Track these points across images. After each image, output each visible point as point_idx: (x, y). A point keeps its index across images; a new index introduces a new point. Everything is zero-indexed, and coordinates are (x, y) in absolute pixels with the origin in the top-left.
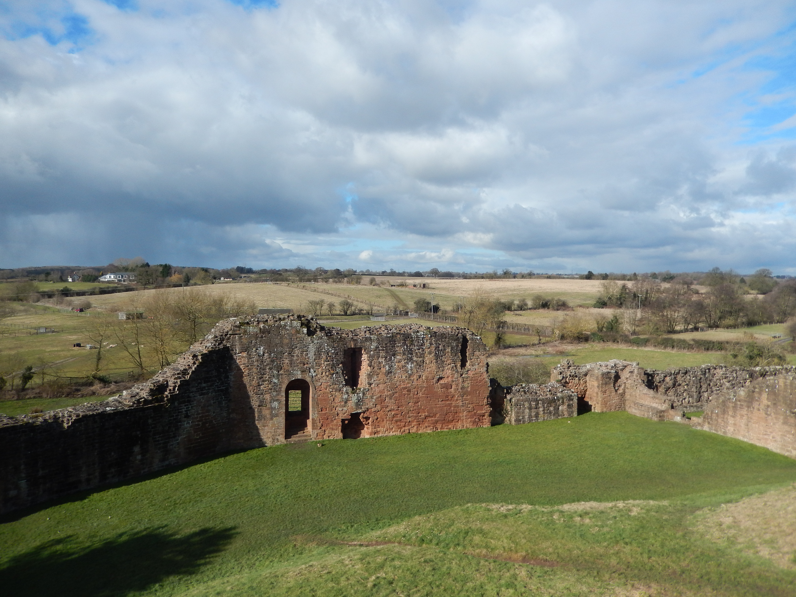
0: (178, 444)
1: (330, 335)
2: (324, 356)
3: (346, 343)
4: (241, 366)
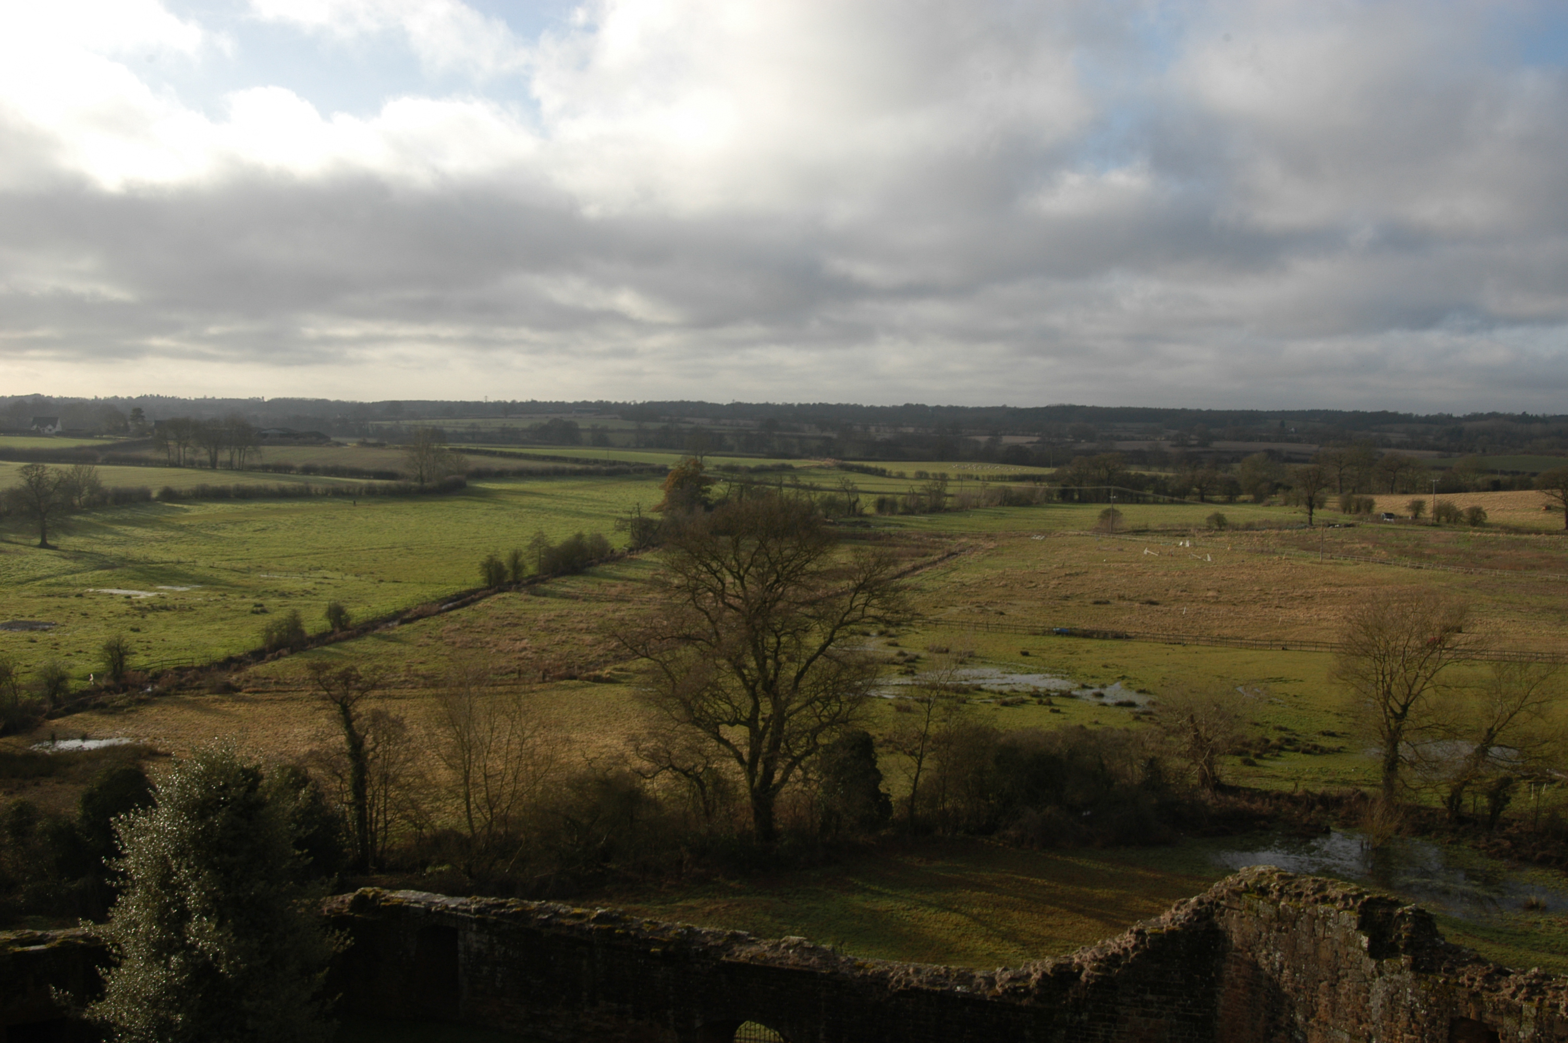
1: (1423, 971)
2: (1403, 1017)
3: (1457, 1003)
4: (1239, 981)
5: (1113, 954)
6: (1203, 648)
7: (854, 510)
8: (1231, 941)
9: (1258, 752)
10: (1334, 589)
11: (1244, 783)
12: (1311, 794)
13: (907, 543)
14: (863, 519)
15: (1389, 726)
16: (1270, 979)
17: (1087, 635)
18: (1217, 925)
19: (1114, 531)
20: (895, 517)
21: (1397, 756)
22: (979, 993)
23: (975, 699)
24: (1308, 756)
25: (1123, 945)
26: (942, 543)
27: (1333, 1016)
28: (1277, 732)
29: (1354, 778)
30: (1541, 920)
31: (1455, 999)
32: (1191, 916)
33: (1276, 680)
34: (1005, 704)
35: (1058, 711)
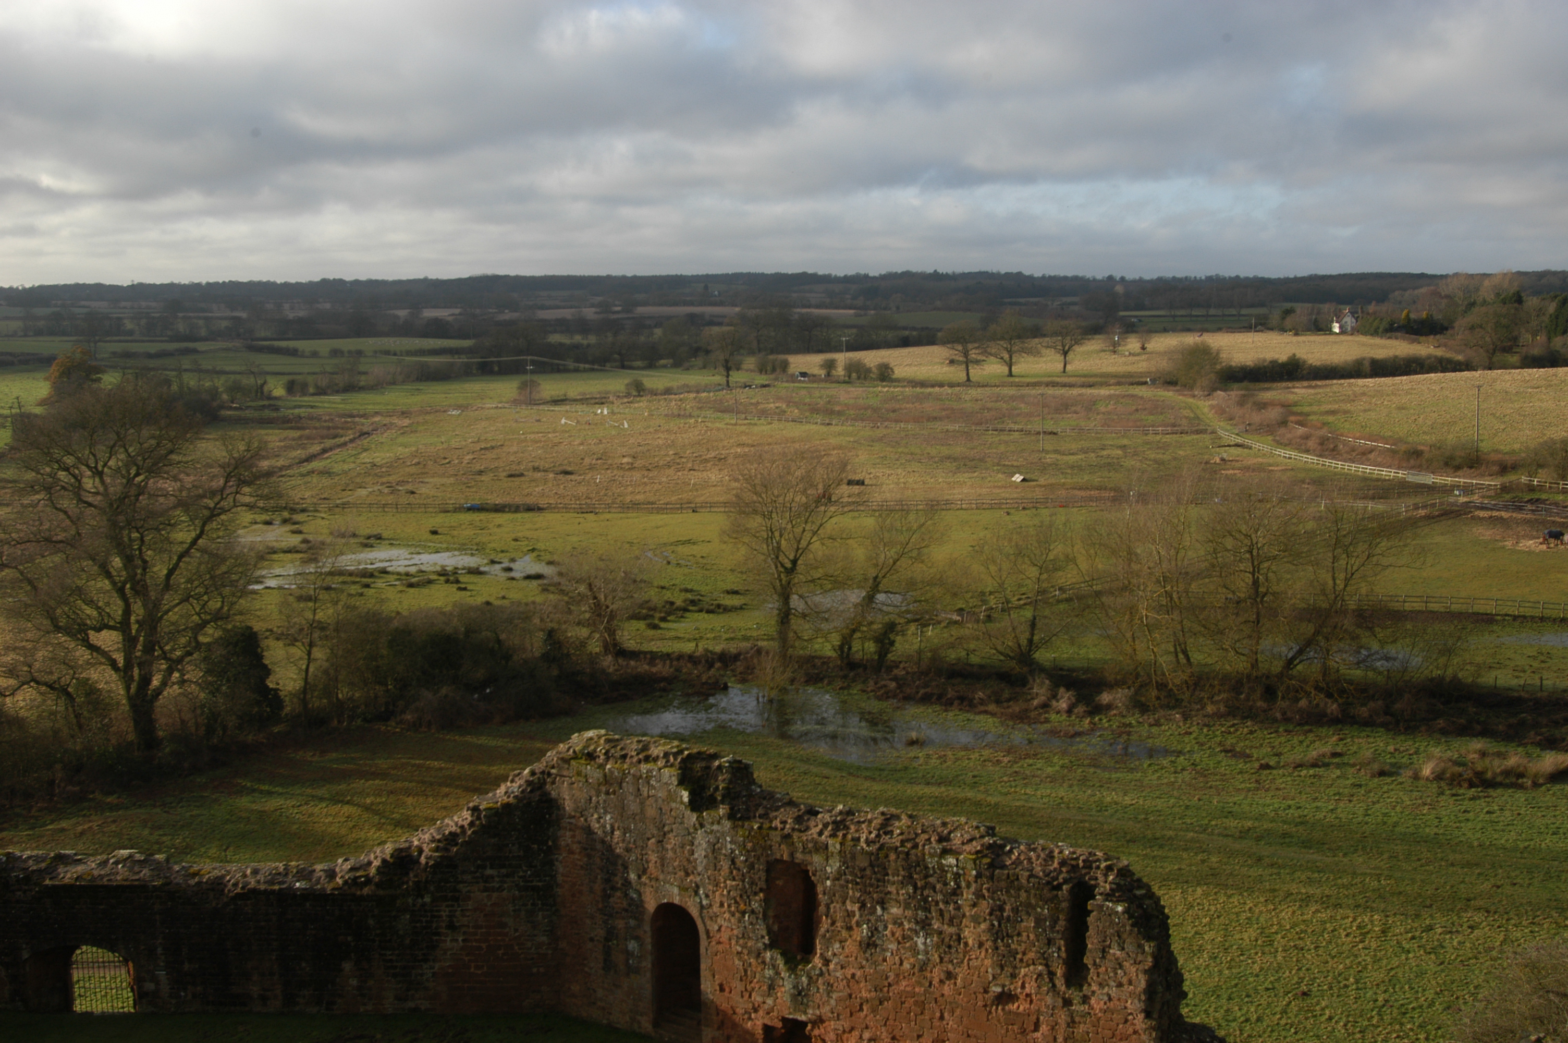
0: (434, 974)
1: (740, 819)
2: (725, 865)
3: (771, 846)
4: (575, 847)
5: (450, 833)
6: (616, 515)
7: (262, 393)
8: (564, 808)
9: (663, 615)
10: (747, 450)
11: (646, 647)
12: (711, 652)
13: (317, 425)
14: (272, 402)
15: (781, 581)
16: (603, 842)
17: (499, 509)
18: (550, 794)
19: (532, 402)
20: (306, 399)
21: (790, 609)
22: (319, 886)
23: (380, 583)
24: (711, 615)
25: (460, 823)
26: (354, 423)
27: (663, 871)
28: (683, 594)
29: (755, 634)
30: (920, 755)
31: (769, 842)
32: (524, 787)
33: (684, 543)
34: (411, 585)
35: (465, 589)
